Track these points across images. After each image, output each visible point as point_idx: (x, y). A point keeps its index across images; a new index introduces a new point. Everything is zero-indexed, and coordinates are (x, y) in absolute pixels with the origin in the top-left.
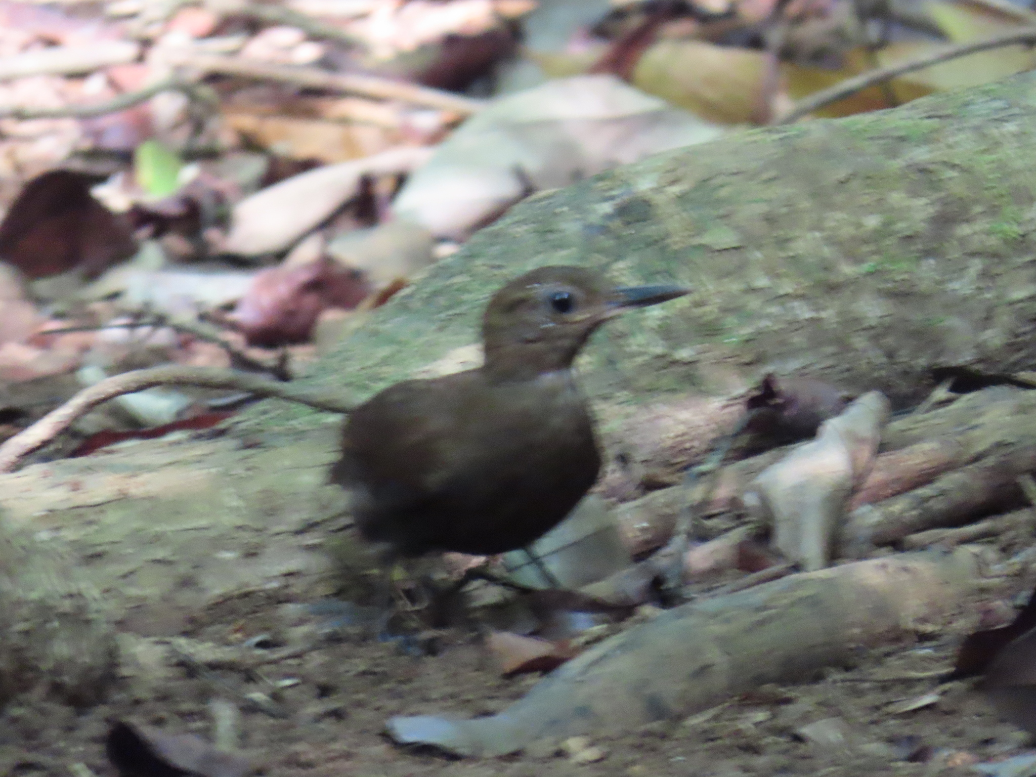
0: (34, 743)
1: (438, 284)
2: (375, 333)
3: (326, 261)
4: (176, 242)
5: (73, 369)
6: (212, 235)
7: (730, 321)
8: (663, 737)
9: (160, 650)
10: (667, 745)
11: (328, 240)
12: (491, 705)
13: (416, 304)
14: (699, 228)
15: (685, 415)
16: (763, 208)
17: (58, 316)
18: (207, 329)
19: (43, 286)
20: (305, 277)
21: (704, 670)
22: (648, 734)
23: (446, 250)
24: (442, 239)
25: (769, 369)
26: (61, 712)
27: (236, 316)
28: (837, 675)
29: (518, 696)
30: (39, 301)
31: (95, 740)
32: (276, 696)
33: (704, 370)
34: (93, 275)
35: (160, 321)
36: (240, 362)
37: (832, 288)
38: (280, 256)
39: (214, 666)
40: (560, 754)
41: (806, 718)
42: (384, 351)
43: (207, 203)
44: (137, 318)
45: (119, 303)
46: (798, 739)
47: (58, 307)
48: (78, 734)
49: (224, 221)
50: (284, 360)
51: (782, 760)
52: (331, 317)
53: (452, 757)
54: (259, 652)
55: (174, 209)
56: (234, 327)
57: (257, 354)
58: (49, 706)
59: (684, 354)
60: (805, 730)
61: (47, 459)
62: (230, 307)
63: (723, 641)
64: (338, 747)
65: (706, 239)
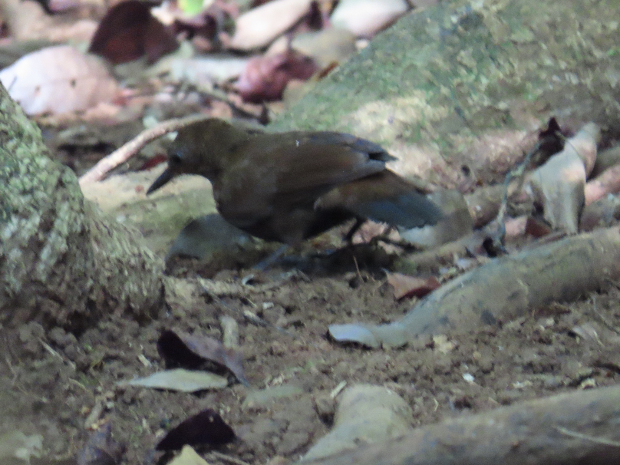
0: (114, 344)
1: (355, 65)
2: (317, 96)
3: (291, 52)
4: (201, 42)
5: (140, 118)
6: (223, 37)
7: (529, 85)
8: (492, 335)
9: (191, 287)
10: (493, 340)
11: (291, 39)
12: (388, 317)
13: (341, 78)
14: (510, 31)
15: (503, 142)
16: (547, 18)
17: (131, 87)
18: (219, 94)
19: (122, 69)
20: (277, 62)
21: (515, 296)
22: (483, 333)
23: (362, 44)
24: (360, 37)
25: (552, 114)
26: (131, 325)
27: (236, 85)
28: (594, 297)
29: (405, 311)
30: (118, 79)
31: (151, 342)
32: (260, 314)
33: (513, 115)
34: (152, 62)
35: (192, 88)
36: (239, 113)
37: (589, 66)
38: (263, 49)
39: (222, 296)
40: (431, 346)
41: (576, 323)
42: (323, 106)
43: (220, 19)
44: (177, 87)
45: (167, 79)
46: (572, 335)
47: (131, 81)
48: (141, 338)
49: (230, 29)
50: (265, 112)
51: (562, 348)
52: (293, 85)
53: (366, 348)
54: (250, 287)
55: (200, 22)
56: (236, 92)
57: (249, 108)
58: (123, 321)
59: (502, 105)
60: (576, 330)
61: (123, 173)
62: (234, 80)
63: (526, 278)
64: (298, 343)
65: (514, 37)
